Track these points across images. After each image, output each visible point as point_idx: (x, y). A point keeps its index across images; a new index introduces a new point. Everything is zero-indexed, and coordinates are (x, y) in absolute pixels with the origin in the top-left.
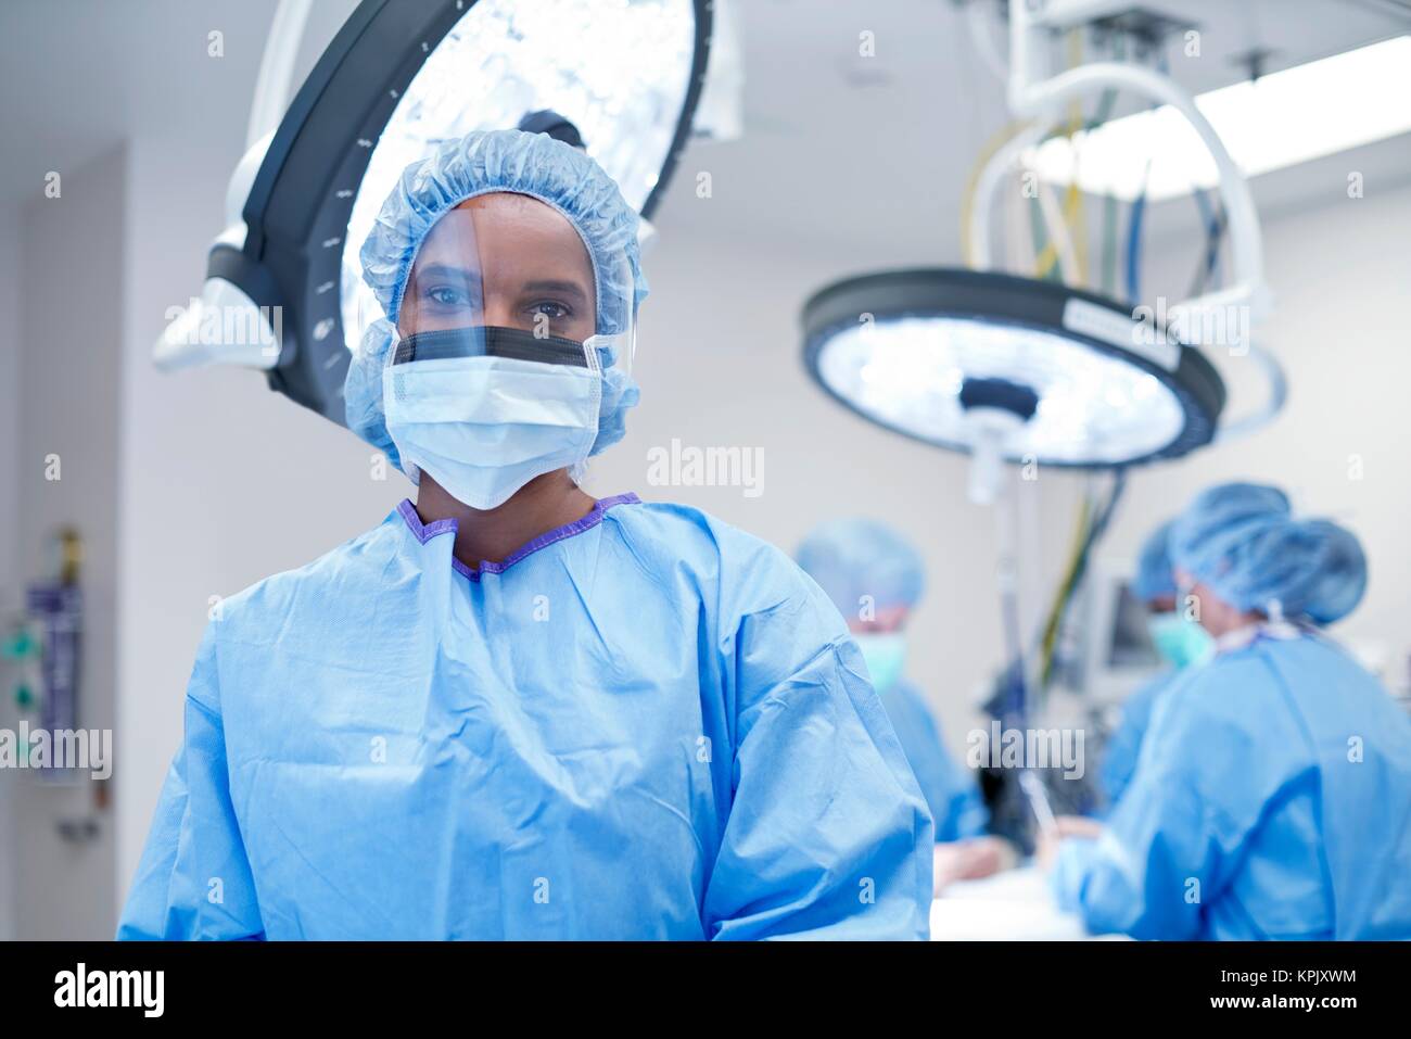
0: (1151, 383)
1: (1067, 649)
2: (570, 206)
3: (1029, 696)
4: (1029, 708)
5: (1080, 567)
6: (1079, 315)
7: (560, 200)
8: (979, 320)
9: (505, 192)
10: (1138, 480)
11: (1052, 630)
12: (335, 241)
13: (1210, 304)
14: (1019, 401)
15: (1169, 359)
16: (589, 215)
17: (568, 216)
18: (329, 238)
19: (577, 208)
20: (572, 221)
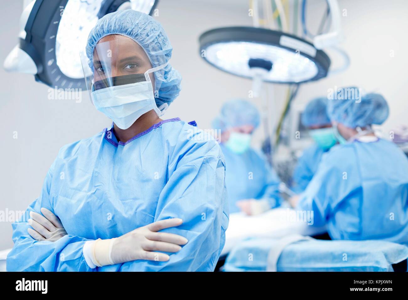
0: (307, 60)
1: (284, 133)
2: (130, 34)
3: (272, 148)
4: (272, 152)
5: (288, 108)
6: (284, 41)
7: (126, 33)
8: (254, 42)
9: (110, 35)
10: (304, 87)
11: (279, 128)
12: (53, 37)
13: (324, 37)
14: (267, 65)
15: (313, 53)
16: (137, 35)
17: (130, 37)
18: (51, 36)
19: (132, 34)
20: (132, 38)
